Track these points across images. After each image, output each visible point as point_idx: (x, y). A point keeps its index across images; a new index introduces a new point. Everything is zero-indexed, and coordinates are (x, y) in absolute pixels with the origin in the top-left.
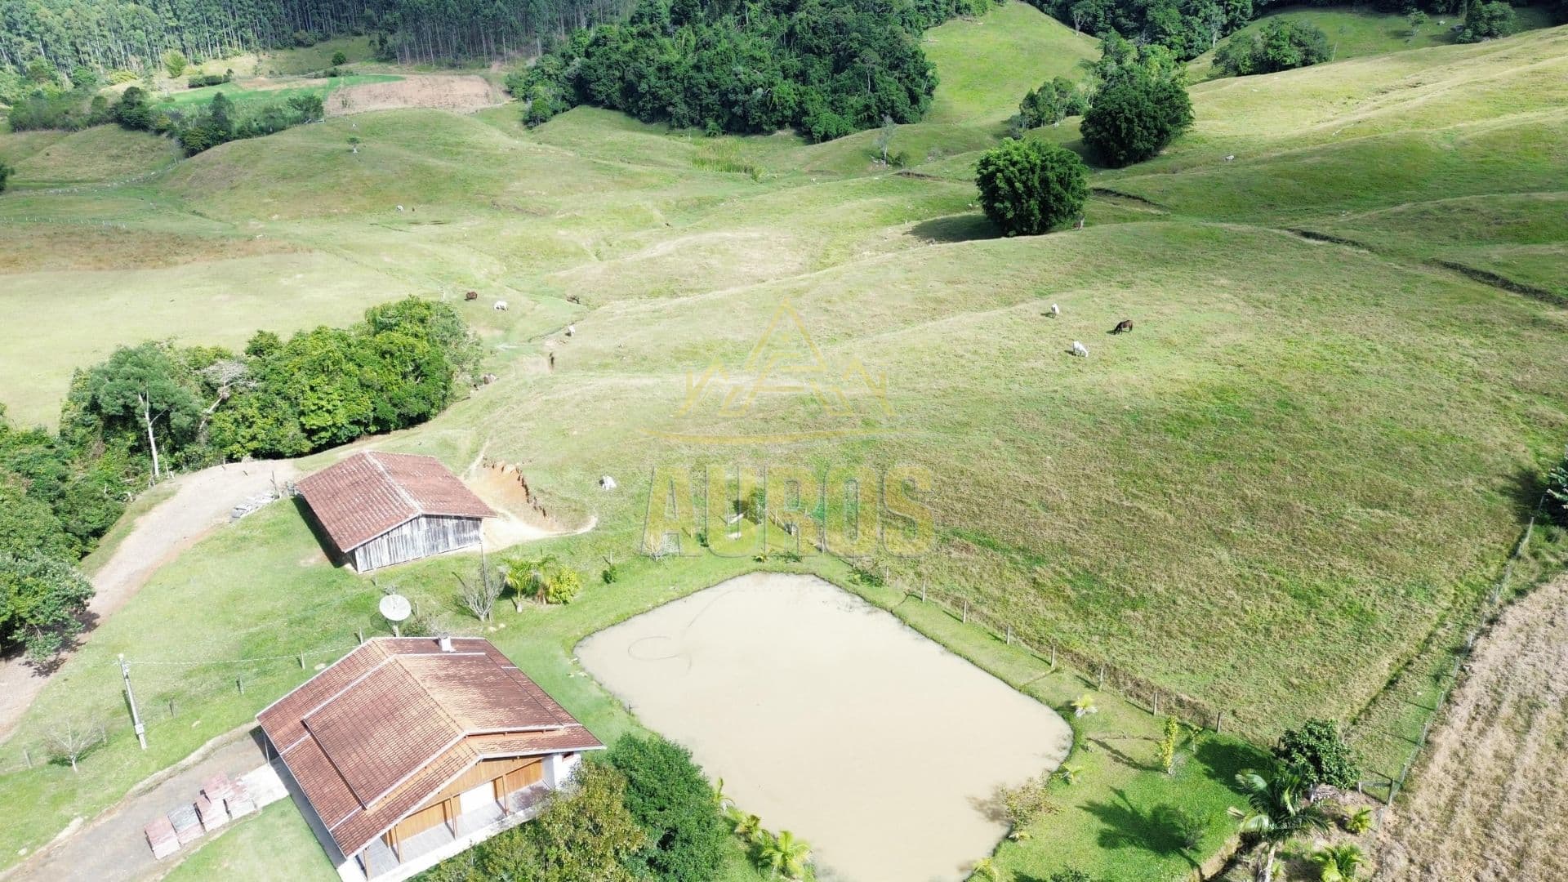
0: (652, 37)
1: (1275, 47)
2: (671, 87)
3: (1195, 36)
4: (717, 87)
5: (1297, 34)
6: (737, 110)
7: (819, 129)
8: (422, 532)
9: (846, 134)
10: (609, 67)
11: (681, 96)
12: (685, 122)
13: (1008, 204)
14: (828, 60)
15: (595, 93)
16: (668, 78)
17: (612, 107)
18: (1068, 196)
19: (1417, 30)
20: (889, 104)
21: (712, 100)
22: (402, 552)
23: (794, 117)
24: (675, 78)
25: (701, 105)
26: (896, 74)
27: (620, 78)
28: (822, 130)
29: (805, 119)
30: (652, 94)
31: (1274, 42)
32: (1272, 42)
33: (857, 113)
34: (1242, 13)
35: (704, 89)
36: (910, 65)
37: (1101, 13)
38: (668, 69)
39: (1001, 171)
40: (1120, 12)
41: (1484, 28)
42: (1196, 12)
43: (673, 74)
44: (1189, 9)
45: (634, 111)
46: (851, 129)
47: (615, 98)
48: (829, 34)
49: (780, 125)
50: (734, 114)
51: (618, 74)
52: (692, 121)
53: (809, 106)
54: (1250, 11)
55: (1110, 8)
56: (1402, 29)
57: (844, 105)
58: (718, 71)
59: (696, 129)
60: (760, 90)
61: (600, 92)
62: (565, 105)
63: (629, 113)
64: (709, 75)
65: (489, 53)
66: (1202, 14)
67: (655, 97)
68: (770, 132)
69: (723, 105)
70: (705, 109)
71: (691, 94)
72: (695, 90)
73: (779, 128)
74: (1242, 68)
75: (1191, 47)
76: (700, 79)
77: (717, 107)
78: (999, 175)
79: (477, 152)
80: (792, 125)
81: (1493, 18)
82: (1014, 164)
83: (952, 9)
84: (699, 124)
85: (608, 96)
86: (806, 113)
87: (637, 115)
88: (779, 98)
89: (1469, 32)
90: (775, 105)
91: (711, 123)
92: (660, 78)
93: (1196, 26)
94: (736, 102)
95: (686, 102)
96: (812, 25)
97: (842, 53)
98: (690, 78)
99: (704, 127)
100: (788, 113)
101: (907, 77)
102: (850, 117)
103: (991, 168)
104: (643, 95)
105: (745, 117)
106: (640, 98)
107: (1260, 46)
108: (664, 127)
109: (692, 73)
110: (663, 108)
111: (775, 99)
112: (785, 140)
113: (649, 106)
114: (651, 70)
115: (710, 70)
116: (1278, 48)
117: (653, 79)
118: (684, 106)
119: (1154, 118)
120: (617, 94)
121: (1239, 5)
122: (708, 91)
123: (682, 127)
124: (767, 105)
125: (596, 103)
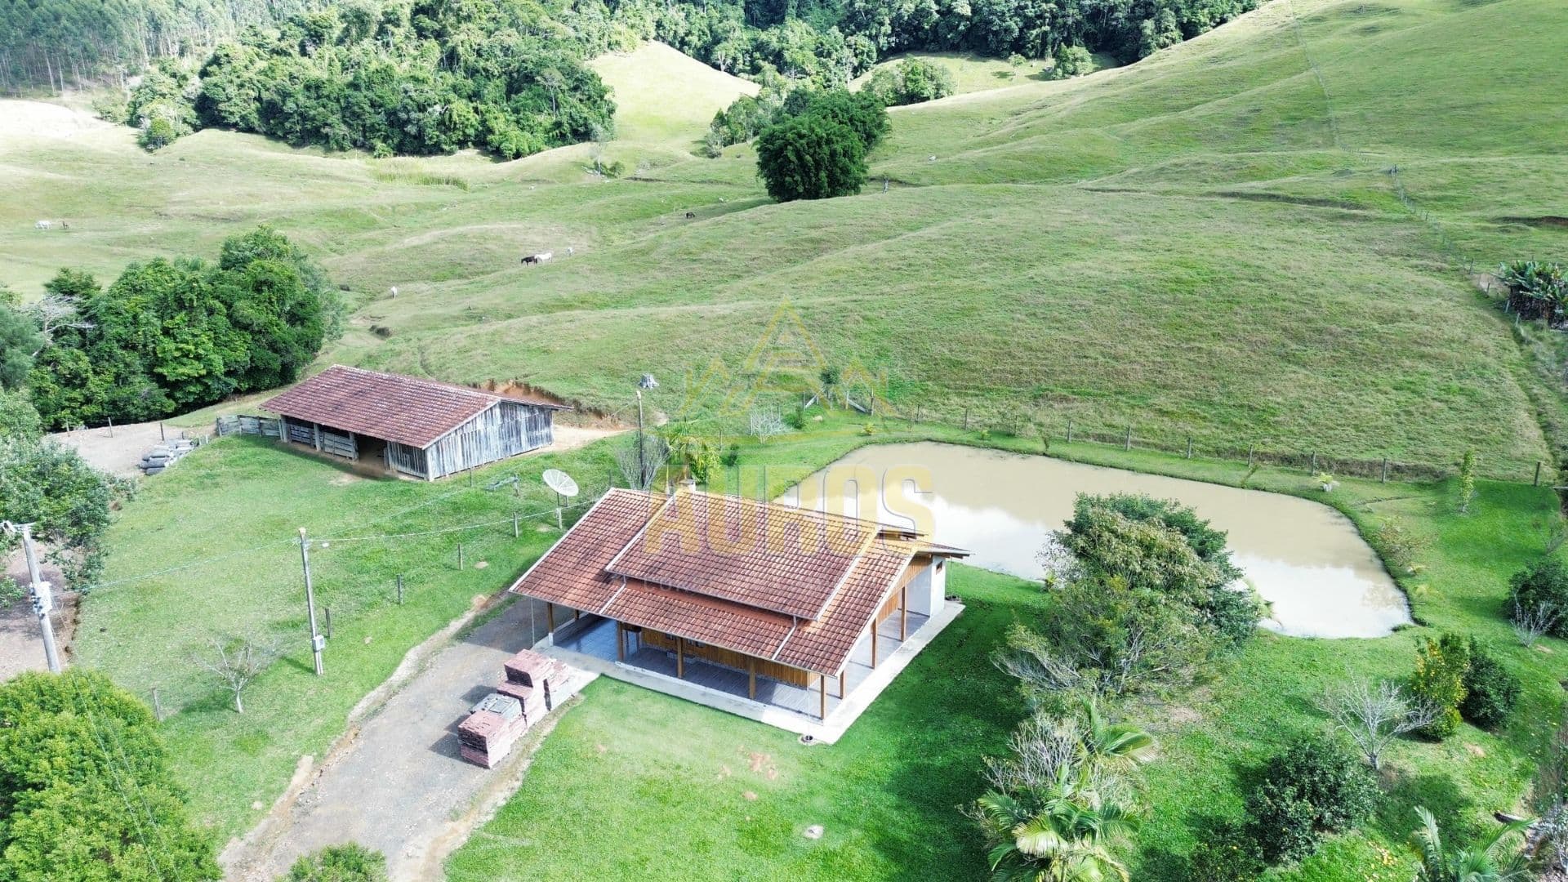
0: (290, 55)
1: (912, 81)
2: (324, 107)
3: (832, 77)
4: (381, 106)
5: (929, 70)
6: (412, 129)
7: (510, 147)
8: (496, 428)
9: (539, 150)
10: (241, 86)
11: (339, 116)
12: (347, 144)
13: (798, 178)
14: (501, 83)
15: (227, 115)
16: (319, 97)
17: (250, 130)
18: (853, 168)
19: (1016, 70)
20: (581, 122)
21: (380, 118)
22: (475, 454)
23: (476, 136)
24: (328, 97)
25: (364, 126)
26: (578, 95)
27: (255, 99)
28: (513, 147)
29: (490, 137)
30: (301, 115)
31: (910, 75)
32: (911, 76)
33: (547, 132)
34: (868, 56)
35: (367, 108)
36: (589, 88)
37: (740, 55)
38: (318, 87)
39: (791, 144)
40: (757, 55)
41: (1070, 67)
42: (829, 54)
43: (325, 93)
44: (822, 52)
45: (280, 133)
46: (544, 147)
47: (252, 120)
48: (496, 56)
49: (462, 144)
50: (406, 134)
51: (253, 94)
52: (354, 143)
53: (492, 123)
54: (875, 55)
55: (747, 52)
56: (1004, 70)
57: (531, 123)
58: (378, 90)
59: (358, 152)
60: (438, 108)
61: (232, 113)
62: (189, 129)
63: (271, 135)
64: (370, 94)
65: (57, 81)
66: (834, 56)
67: (304, 117)
68: (450, 153)
69: (391, 124)
70: (369, 130)
71: (350, 114)
72: (356, 108)
73: (460, 148)
74: (886, 100)
75: (829, 86)
76: (360, 97)
77: (383, 127)
78: (790, 147)
79: (107, 167)
80: (476, 144)
81: (1076, 60)
82: (801, 136)
83: (604, 44)
84: (362, 146)
85: (243, 118)
86: (491, 131)
87: (284, 138)
88: (459, 116)
89: (1060, 71)
90: (455, 124)
91: (379, 145)
92: (309, 98)
93: (831, 67)
94: (408, 121)
95: (345, 122)
96: (476, 47)
97: (515, 75)
98: (346, 97)
99: (372, 149)
100: (471, 131)
101: (588, 99)
102: (541, 135)
103: (779, 142)
104: (289, 116)
105: (420, 136)
106: (287, 119)
107: (900, 81)
108: (319, 150)
109: (348, 92)
110: (317, 130)
111: (455, 117)
112: (471, 159)
113: (298, 128)
114: (297, 88)
115: (368, 88)
116: (915, 81)
117: (302, 99)
118: (344, 127)
119: (864, 123)
120: (255, 115)
121: (866, 50)
122: (372, 111)
123: (342, 149)
124: (446, 125)
125: (226, 126)
